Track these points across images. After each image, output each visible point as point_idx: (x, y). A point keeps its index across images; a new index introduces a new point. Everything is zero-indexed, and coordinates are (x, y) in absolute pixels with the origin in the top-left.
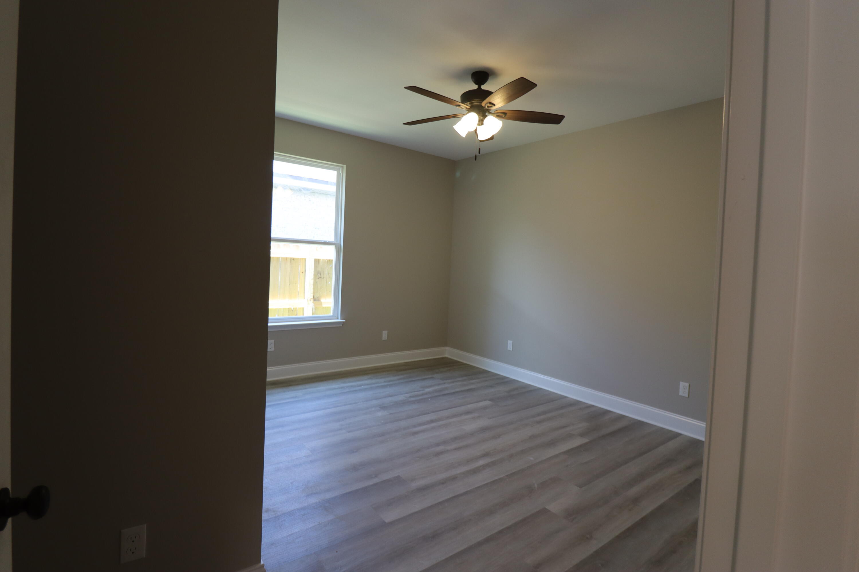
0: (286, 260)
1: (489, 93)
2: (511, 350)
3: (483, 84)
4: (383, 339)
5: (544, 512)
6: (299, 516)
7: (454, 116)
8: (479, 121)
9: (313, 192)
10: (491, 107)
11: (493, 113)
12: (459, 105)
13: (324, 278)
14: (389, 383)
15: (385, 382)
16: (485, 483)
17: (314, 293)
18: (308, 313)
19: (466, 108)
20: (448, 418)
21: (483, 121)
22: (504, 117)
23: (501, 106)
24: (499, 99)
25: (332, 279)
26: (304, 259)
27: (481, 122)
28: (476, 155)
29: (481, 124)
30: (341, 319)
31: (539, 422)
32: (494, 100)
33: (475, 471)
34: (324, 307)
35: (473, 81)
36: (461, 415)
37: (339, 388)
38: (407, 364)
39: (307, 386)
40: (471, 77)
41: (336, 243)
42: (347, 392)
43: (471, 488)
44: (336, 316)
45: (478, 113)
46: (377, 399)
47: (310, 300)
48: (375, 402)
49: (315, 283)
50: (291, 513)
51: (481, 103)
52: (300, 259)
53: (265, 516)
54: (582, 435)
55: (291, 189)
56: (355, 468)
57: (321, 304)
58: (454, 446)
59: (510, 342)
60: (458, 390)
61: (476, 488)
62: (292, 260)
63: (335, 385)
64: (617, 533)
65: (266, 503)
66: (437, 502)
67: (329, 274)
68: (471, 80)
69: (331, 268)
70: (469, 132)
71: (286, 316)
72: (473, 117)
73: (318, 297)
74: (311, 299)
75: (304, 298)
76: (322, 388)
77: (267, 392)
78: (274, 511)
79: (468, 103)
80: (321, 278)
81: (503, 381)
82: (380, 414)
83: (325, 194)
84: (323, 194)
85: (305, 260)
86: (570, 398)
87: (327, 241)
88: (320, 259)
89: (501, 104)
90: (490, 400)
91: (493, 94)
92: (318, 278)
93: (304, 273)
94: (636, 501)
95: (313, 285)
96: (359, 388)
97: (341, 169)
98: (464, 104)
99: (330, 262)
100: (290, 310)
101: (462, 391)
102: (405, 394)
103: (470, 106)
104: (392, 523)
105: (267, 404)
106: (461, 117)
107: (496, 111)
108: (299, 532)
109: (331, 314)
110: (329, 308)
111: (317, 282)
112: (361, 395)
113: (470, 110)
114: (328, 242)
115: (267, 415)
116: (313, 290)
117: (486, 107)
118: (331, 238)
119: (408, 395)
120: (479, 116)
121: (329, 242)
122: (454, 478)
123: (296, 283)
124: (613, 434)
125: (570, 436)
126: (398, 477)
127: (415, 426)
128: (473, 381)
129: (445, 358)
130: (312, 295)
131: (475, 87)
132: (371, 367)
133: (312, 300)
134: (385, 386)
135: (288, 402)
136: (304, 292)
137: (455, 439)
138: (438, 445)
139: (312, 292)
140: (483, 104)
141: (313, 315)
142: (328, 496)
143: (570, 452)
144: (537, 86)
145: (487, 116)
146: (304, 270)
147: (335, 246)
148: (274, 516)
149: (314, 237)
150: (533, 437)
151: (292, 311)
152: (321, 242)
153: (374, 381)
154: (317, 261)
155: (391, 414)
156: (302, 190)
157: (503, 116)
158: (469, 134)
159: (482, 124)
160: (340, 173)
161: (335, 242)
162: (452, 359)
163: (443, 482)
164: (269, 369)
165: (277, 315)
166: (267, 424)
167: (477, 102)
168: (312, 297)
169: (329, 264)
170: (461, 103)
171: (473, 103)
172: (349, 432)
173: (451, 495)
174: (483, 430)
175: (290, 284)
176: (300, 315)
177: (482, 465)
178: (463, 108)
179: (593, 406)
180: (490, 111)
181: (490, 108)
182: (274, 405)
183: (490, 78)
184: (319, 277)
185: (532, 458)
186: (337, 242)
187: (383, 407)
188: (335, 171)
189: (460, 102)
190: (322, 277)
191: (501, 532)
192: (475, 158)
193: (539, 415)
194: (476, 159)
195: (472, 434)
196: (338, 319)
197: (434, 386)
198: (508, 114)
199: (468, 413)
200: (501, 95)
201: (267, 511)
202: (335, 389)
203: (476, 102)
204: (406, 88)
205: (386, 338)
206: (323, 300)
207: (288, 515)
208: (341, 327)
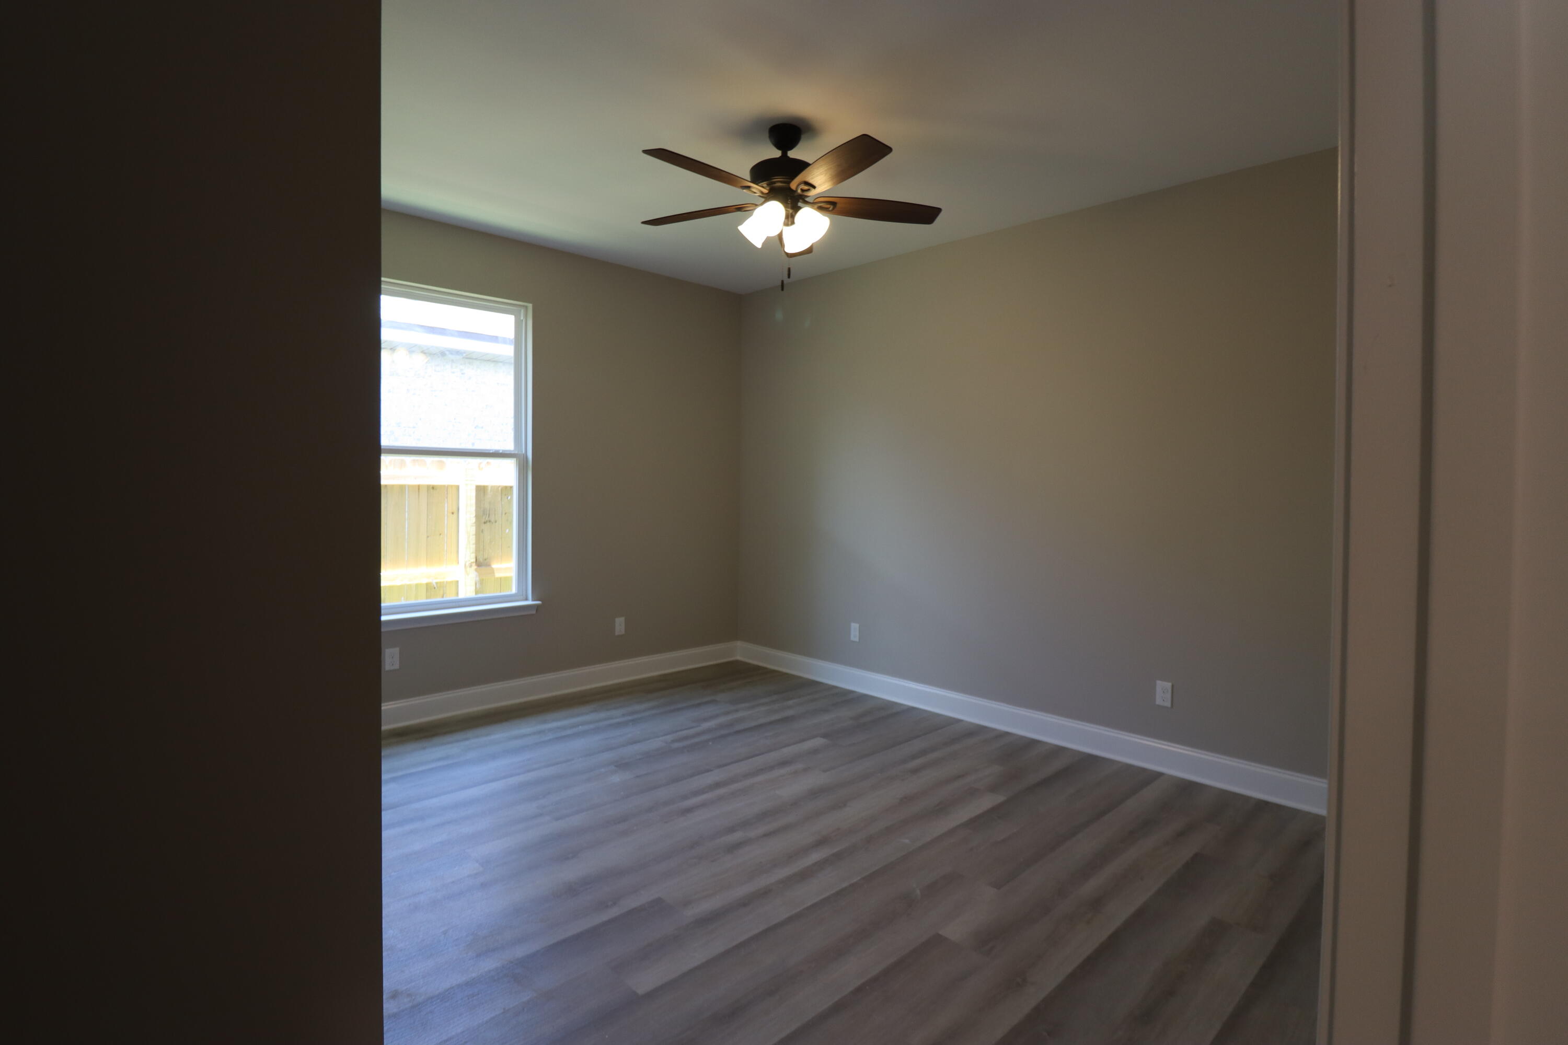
0: (419, 489)
1: (802, 166)
2: (857, 639)
3: (791, 148)
4: (617, 634)
5: (937, 941)
6: (462, 999)
7: (739, 208)
8: (787, 217)
9: (469, 358)
10: (808, 190)
11: (812, 201)
12: (749, 187)
13: (497, 523)
14: (630, 718)
15: (624, 715)
16: (823, 896)
17: (477, 550)
18: (467, 591)
19: (762, 192)
20: (746, 776)
21: (793, 216)
22: (832, 211)
23: (826, 189)
24: (822, 176)
25: (511, 522)
26: (455, 486)
27: (790, 219)
28: (782, 282)
29: (790, 223)
30: (533, 600)
31: (915, 771)
32: (812, 178)
33: (804, 875)
34: (497, 578)
35: (771, 141)
36: (771, 768)
37: (534, 734)
38: (664, 678)
39: (470, 734)
40: (767, 135)
41: (517, 454)
42: (550, 741)
43: (798, 910)
44: (523, 595)
45: (784, 202)
46: (610, 749)
47: (471, 566)
48: (607, 756)
49: (479, 533)
50: (444, 997)
51: (789, 183)
52: (446, 488)
53: (389, 1007)
54: (993, 788)
55: (425, 353)
56: (572, 890)
57: (492, 572)
58: (761, 829)
59: (855, 627)
60: (762, 721)
61: (808, 908)
62: (432, 490)
63: (525, 729)
64: (1069, 969)
65: (392, 978)
66: (735, 943)
67: (505, 514)
68: (768, 140)
69: (510, 502)
70: (768, 237)
71: (422, 599)
72: (775, 210)
73: (485, 560)
74: (472, 563)
75: (458, 563)
76: (500, 735)
77: (384, 753)
78: (409, 995)
79: (764, 184)
80: (490, 521)
81: (845, 698)
82: (616, 778)
83: (494, 360)
84: (488, 360)
85: (458, 487)
86: (967, 722)
87: (499, 450)
88: (487, 486)
89: (826, 186)
90: (825, 736)
91: (811, 166)
92: (485, 523)
93: (455, 515)
94: (1097, 903)
95: (474, 536)
96: (575, 730)
97: (522, 311)
98: (757, 184)
99: (507, 490)
100: (429, 587)
101: (771, 723)
102: (662, 736)
103: (768, 188)
104: (651, 995)
105: (384, 777)
106: (752, 210)
107: (817, 198)
108: (463, 1032)
109: (514, 590)
110: (508, 579)
111: (482, 531)
112: (579, 744)
113: (767, 197)
114: (501, 452)
115: (385, 800)
116: (474, 546)
117: (799, 191)
118: (508, 445)
119: (669, 738)
120: (786, 207)
121: (503, 452)
122: (765, 893)
123: (440, 534)
124: (1045, 783)
125: (972, 793)
126: (659, 901)
127: (685, 797)
128: (790, 702)
129: (737, 662)
130: (473, 556)
131: (777, 154)
132: (596, 688)
133: (474, 567)
134: (625, 724)
135: (432, 769)
136: (458, 552)
137: (763, 816)
138: (731, 830)
139: (474, 550)
140: (793, 185)
141: (476, 594)
142: (521, 951)
143: (974, 823)
144: (893, 152)
145: (800, 208)
146: (455, 510)
147: (515, 459)
148: (411, 1004)
149: (473, 444)
150: (907, 800)
151: (435, 588)
152: (489, 453)
153: (603, 715)
154: (481, 491)
155: (637, 777)
156: (447, 353)
157: (831, 209)
158: (768, 242)
159: (793, 223)
160: (522, 318)
161: (516, 452)
162: (749, 664)
163: (745, 903)
164: (385, 707)
165: (403, 598)
166: (387, 817)
167: (781, 182)
168: (474, 560)
169: (505, 495)
170: (751, 182)
171: (775, 183)
172: (557, 819)
173: (762, 927)
174: (814, 794)
175: (428, 537)
176: (450, 597)
177: (816, 863)
178: (755, 193)
179: (1007, 734)
180: (807, 199)
181: (806, 194)
182: (402, 777)
183: (803, 136)
184: (485, 521)
185: (907, 841)
186: (520, 452)
187: (622, 765)
188: (511, 314)
189: (749, 180)
190: (493, 520)
191: (859, 990)
192: (780, 287)
193: (914, 757)
194: (782, 289)
195: (796, 803)
196: (526, 599)
197: (717, 716)
198: (838, 206)
199: (784, 763)
200: (826, 169)
201: (395, 995)
202: (525, 736)
203: (779, 182)
204: (645, 152)
205: (623, 632)
206: (495, 566)
207: (439, 1001)
208: (532, 615)
